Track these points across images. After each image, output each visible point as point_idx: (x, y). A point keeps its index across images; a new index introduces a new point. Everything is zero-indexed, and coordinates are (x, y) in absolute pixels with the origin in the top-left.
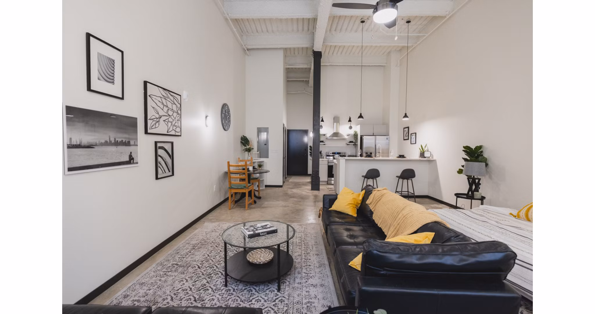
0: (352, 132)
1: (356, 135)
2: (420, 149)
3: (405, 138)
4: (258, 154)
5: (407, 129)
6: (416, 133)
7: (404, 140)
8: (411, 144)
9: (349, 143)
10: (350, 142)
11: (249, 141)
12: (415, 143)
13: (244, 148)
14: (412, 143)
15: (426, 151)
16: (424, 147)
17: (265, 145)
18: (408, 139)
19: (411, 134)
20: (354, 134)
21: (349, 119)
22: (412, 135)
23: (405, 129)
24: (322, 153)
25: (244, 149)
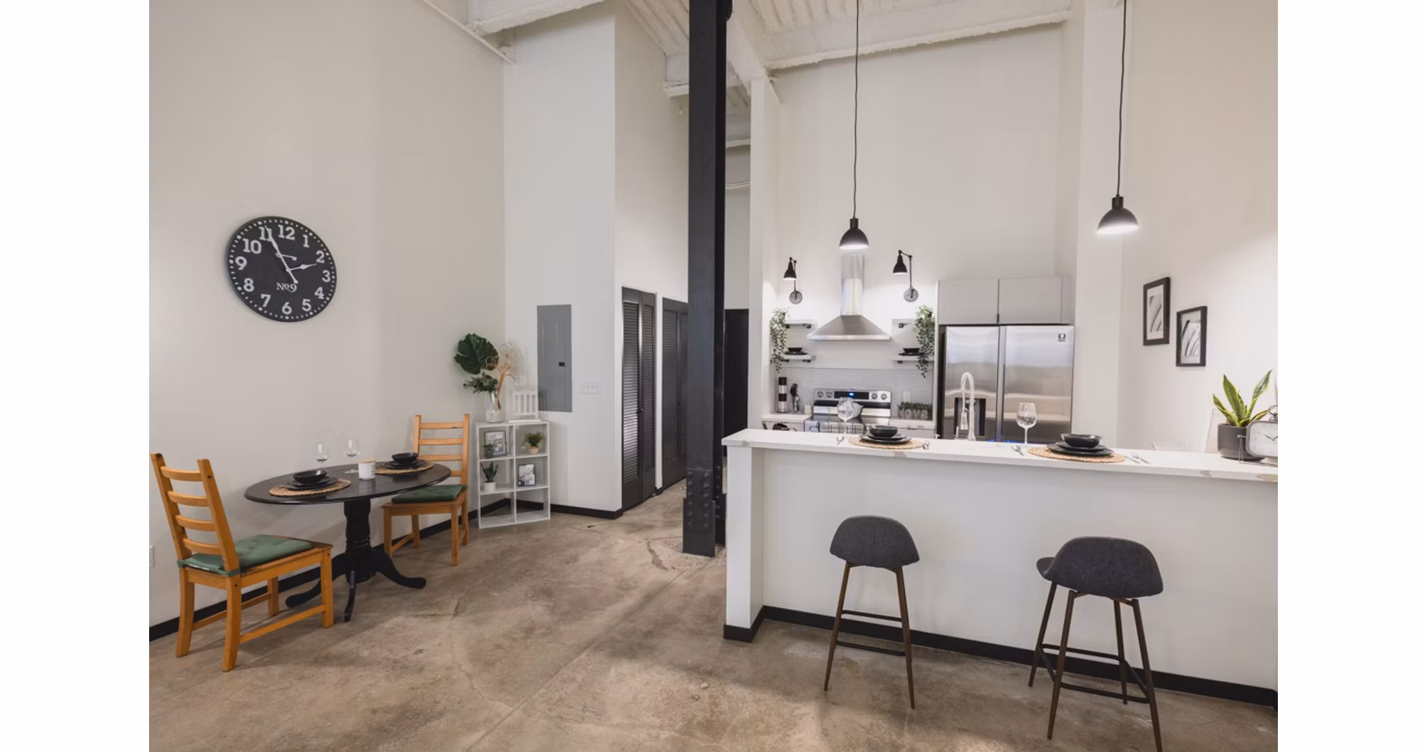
0: (911, 312)
1: (925, 324)
2: (1218, 403)
3: (1150, 336)
4: (534, 396)
5: (1159, 290)
6: (1204, 310)
7: (1147, 343)
8: (1179, 363)
9: (903, 354)
10: (908, 352)
11: (494, 353)
12: (1198, 361)
13: (470, 377)
14: (1183, 361)
15: (1259, 418)
16: (1247, 401)
17: (562, 367)
18: (1165, 340)
19: (1179, 315)
20: (920, 321)
21: (895, 262)
22: (1185, 318)
23: (1150, 292)
24: (799, 391)
25: (471, 380)
